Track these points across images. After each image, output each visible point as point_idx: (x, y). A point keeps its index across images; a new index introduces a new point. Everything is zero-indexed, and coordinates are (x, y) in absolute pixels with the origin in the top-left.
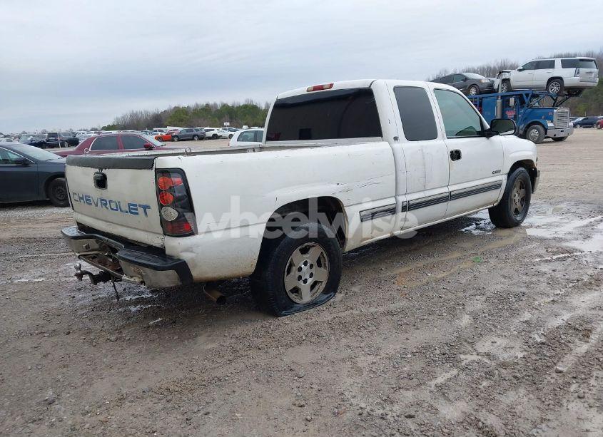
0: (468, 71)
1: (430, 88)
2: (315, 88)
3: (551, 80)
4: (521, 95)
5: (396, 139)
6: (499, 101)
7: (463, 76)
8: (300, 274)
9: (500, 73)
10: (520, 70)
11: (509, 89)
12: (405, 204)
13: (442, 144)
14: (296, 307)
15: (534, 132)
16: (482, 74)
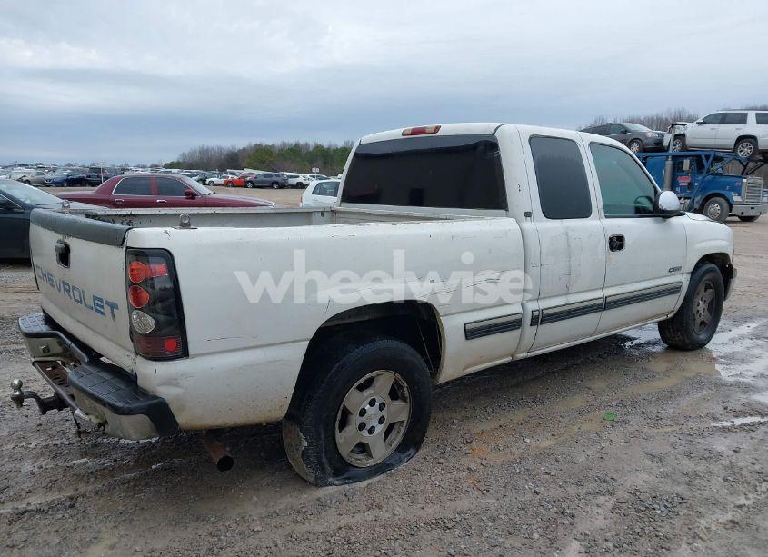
0: (632, 121)
1: (584, 140)
2: (415, 132)
3: (741, 139)
4: (699, 157)
5: (528, 215)
6: (669, 162)
7: (623, 127)
8: (363, 419)
9: (673, 126)
10: (699, 124)
11: (684, 148)
12: (536, 314)
13: (597, 226)
14: (352, 472)
15: (715, 207)
16: (650, 126)
